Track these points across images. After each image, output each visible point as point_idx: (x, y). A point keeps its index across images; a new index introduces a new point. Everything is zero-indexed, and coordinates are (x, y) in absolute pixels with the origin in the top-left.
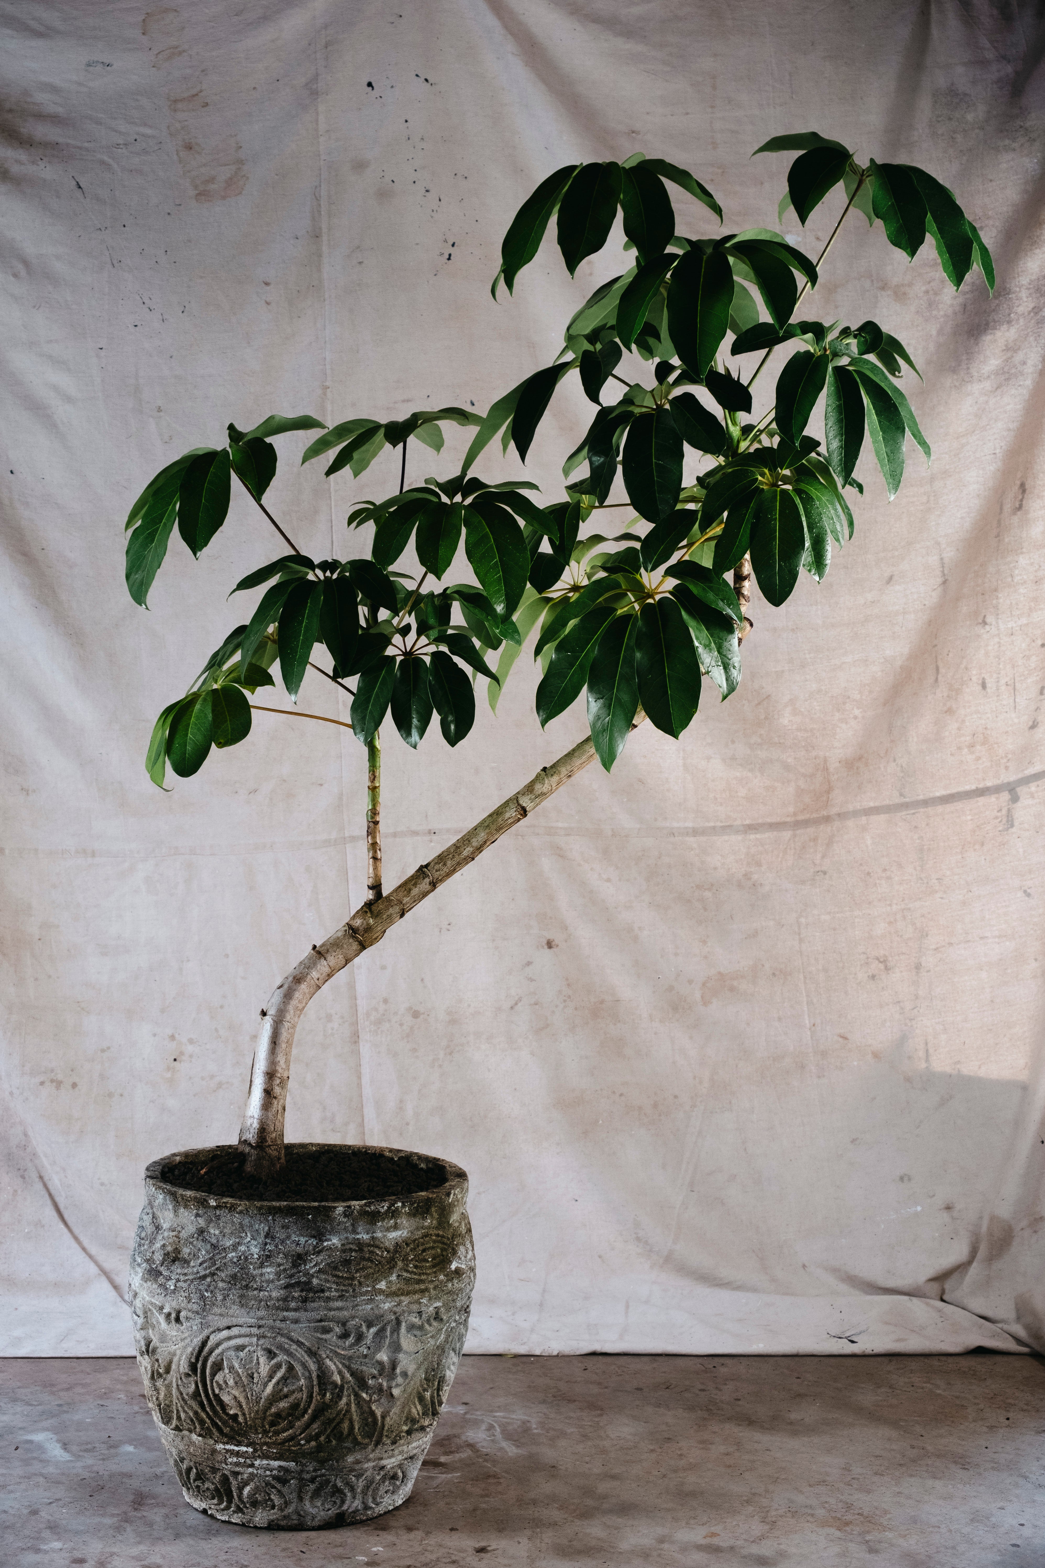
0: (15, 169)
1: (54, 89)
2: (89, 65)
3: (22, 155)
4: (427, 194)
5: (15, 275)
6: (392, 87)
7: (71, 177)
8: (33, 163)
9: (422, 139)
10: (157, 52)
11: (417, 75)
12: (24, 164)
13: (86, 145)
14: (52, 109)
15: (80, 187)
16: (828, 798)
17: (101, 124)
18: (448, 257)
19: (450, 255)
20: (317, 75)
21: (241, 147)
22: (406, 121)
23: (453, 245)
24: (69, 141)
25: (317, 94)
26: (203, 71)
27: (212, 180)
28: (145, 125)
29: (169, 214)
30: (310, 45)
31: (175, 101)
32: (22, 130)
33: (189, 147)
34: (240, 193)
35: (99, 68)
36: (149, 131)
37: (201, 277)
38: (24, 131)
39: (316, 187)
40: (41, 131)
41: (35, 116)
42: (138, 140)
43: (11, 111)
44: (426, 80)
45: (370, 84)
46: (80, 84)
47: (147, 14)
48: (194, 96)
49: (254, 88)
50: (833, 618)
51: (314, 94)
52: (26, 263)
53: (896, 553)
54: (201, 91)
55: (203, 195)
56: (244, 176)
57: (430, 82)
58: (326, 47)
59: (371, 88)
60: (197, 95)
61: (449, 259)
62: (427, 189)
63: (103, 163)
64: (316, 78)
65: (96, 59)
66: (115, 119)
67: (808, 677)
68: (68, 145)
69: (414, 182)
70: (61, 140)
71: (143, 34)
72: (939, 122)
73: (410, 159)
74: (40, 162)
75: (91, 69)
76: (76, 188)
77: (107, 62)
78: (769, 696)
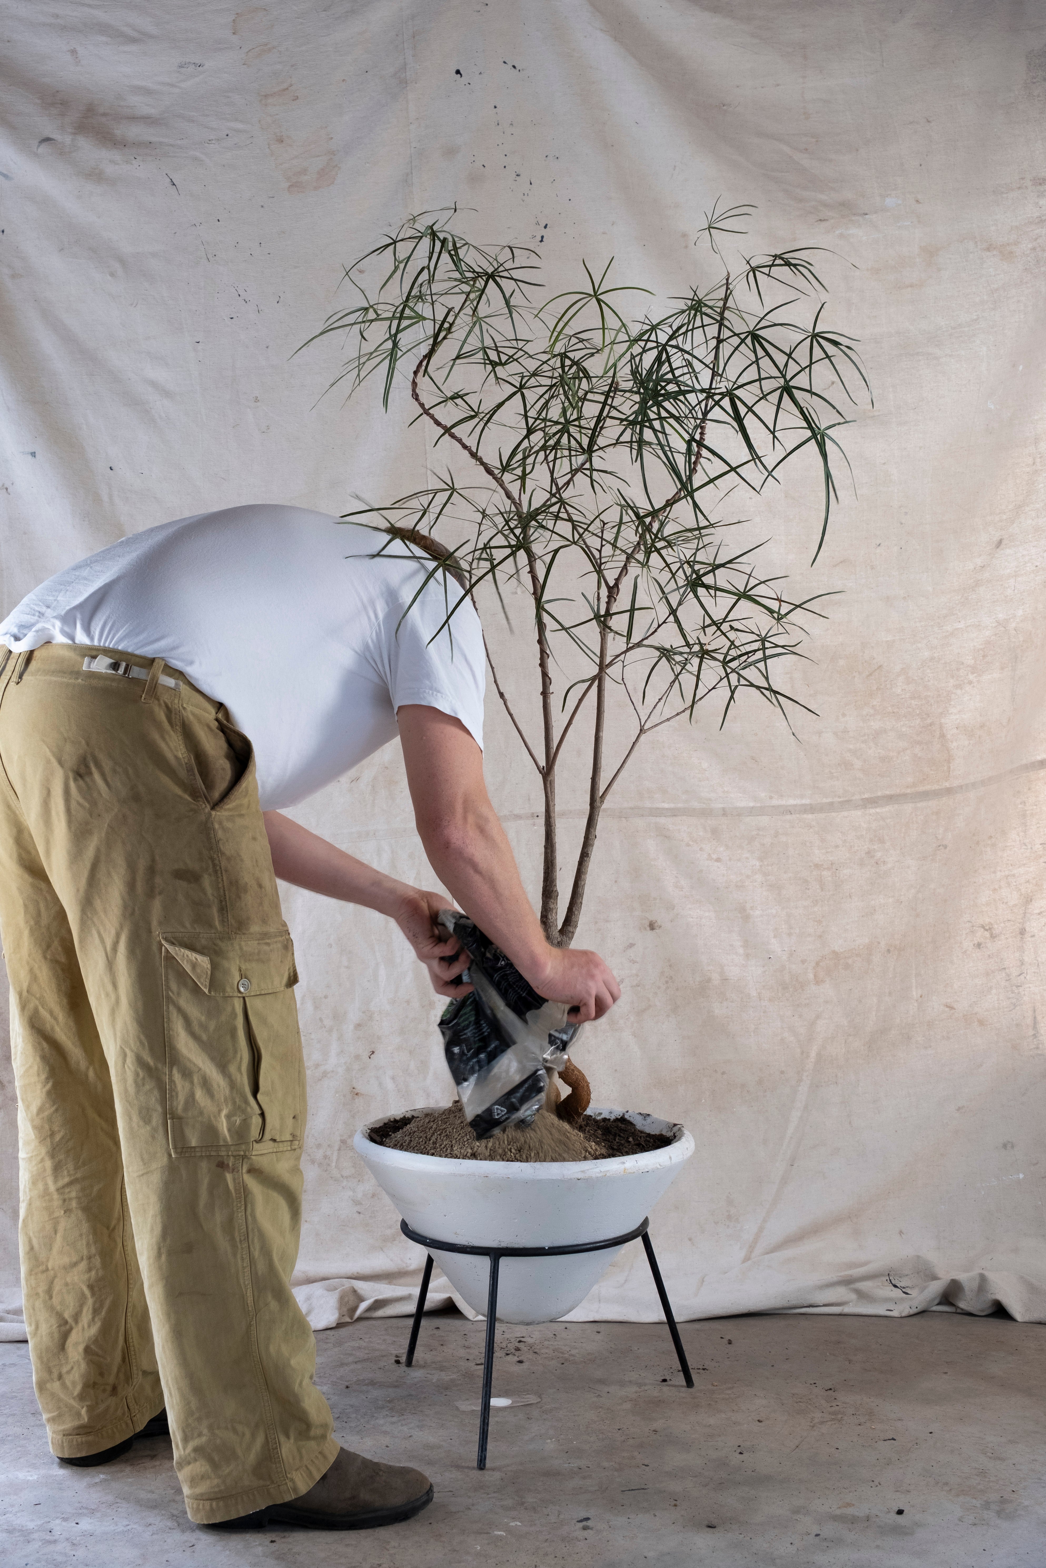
0: (110, 170)
1: (148, 92)
2: (181, 67)
3: (116, 155)
4: (518, 178)
5: (112, 275)
6: (480, 73)
7: (164, 174)
8: (127, 162)
9: (511, 124)
10: (247, 50)
11: (505, 62)
12: (118, 164)
13: (179, 142)
14: (146, 110)
15: (174, 184)
16: (949, 767)
17: (193, 121)
18: (540, 239)
19: (542, 237)
20: (405, 64)
21: (332, 138)
22: (495, 107)
23: (545, 227)
24: (161, 139)
25: (406, 83)
26: (292, 66)
27: (304, 171)
28: (236, 120)
29: (262, 206)
30: (397, 35)
31: (266, 96)
32: (116, 131)
33: (281, 141)
34: (333, 183)
35: (191, 68)
36: (240, 126)
37: (296, 267)
38: (118, 132)
39: (407, 175)
40: (134, 132)
41: (128, 118)
42: (230, 135)
43: (104, 115)
44: (514, 67)
45: (458, 72)
46: (173, 86)
47: (237, 14)
48: (284, 90)
49: (343, 80)
50: (943, 584)
51: (403, 83)
52: (122, 261)
53: (1005, 517)
54: (291, 85)
55: (295, 186)
56: (336, 166)
57: (518, 68)
58: (414, 37)
59: (459, 75)
60: (287, 89)
61: (542, 241)
62: (518, 173)
63: (196, 159)
64: (404, 67)
65: (188, 60)
66: (207, 116)
67: (919, 645)
68: (161, 143)
69: (505, 167)
70: (154, 139)
71: (234, 33)
72: (1034, 83)
73: (500, 144)
74: (134, 162)
75: (183, 70)
76: (170, 185)
77: (198, 62)
78: (880, 666)
